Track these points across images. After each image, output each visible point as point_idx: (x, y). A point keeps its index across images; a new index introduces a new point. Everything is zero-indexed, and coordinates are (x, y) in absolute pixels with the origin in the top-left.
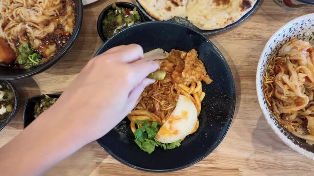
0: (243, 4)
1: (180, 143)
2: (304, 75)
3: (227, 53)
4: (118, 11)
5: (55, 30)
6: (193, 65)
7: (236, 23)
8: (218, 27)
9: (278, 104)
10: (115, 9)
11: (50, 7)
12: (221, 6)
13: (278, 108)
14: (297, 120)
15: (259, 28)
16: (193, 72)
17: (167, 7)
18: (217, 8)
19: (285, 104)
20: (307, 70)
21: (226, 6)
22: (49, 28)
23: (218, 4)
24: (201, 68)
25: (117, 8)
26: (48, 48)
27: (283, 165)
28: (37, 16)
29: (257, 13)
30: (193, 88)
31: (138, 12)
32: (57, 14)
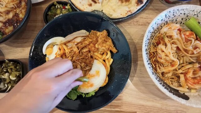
0: (138, 1)
1: (95, 93)
2: (176, 46)
3: (129, 34)
4: (58, 7)
5: (13, 17)
6: (105, 40)
7: (133, 14)
8: (122, 16)
9: (160, 66)
10: (56, 5)
11: (11, 2)
12: (124, 3)
13: (160, 68)
14: (173, 77)
15: (150, 18)
16: (104, 45)
17: (89, 4)
18: (121, 5)
19: (165, 66)
20: (178, 42)
21: (127, 3)
22: (9, 16)
23: (122, 2)
24: (110, 42)
25: (57, 4)
26: (7, 28)
27: (167, 110)
28: (2, 8)
29: (149, 8)
30: (104, 56)
31: (71, 7)
32: (15, 7)
